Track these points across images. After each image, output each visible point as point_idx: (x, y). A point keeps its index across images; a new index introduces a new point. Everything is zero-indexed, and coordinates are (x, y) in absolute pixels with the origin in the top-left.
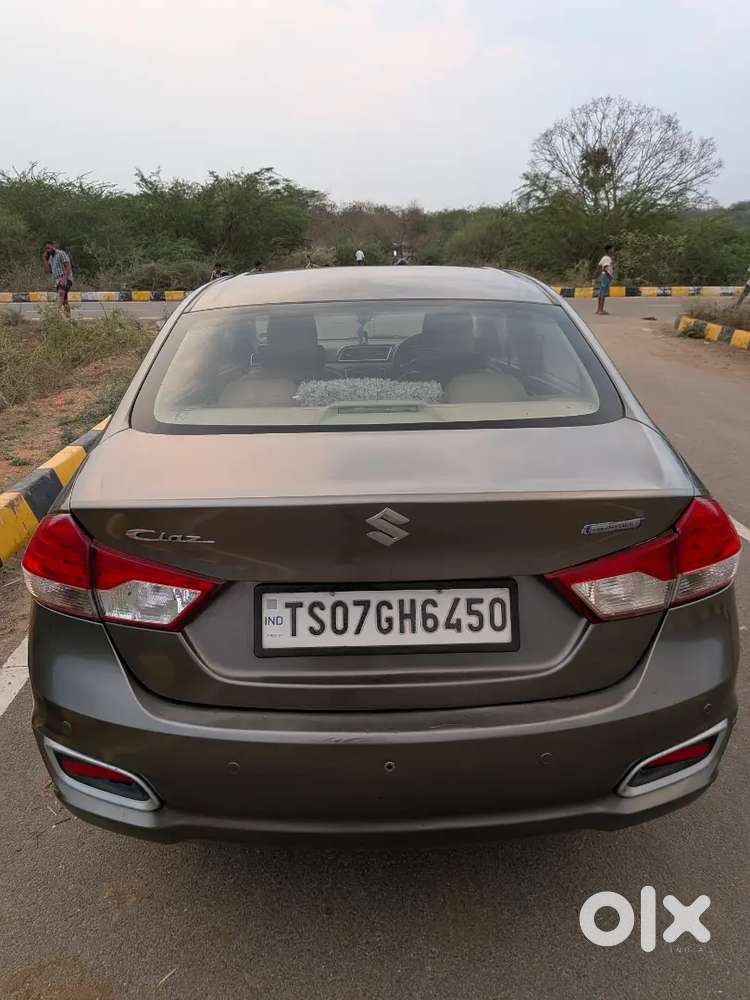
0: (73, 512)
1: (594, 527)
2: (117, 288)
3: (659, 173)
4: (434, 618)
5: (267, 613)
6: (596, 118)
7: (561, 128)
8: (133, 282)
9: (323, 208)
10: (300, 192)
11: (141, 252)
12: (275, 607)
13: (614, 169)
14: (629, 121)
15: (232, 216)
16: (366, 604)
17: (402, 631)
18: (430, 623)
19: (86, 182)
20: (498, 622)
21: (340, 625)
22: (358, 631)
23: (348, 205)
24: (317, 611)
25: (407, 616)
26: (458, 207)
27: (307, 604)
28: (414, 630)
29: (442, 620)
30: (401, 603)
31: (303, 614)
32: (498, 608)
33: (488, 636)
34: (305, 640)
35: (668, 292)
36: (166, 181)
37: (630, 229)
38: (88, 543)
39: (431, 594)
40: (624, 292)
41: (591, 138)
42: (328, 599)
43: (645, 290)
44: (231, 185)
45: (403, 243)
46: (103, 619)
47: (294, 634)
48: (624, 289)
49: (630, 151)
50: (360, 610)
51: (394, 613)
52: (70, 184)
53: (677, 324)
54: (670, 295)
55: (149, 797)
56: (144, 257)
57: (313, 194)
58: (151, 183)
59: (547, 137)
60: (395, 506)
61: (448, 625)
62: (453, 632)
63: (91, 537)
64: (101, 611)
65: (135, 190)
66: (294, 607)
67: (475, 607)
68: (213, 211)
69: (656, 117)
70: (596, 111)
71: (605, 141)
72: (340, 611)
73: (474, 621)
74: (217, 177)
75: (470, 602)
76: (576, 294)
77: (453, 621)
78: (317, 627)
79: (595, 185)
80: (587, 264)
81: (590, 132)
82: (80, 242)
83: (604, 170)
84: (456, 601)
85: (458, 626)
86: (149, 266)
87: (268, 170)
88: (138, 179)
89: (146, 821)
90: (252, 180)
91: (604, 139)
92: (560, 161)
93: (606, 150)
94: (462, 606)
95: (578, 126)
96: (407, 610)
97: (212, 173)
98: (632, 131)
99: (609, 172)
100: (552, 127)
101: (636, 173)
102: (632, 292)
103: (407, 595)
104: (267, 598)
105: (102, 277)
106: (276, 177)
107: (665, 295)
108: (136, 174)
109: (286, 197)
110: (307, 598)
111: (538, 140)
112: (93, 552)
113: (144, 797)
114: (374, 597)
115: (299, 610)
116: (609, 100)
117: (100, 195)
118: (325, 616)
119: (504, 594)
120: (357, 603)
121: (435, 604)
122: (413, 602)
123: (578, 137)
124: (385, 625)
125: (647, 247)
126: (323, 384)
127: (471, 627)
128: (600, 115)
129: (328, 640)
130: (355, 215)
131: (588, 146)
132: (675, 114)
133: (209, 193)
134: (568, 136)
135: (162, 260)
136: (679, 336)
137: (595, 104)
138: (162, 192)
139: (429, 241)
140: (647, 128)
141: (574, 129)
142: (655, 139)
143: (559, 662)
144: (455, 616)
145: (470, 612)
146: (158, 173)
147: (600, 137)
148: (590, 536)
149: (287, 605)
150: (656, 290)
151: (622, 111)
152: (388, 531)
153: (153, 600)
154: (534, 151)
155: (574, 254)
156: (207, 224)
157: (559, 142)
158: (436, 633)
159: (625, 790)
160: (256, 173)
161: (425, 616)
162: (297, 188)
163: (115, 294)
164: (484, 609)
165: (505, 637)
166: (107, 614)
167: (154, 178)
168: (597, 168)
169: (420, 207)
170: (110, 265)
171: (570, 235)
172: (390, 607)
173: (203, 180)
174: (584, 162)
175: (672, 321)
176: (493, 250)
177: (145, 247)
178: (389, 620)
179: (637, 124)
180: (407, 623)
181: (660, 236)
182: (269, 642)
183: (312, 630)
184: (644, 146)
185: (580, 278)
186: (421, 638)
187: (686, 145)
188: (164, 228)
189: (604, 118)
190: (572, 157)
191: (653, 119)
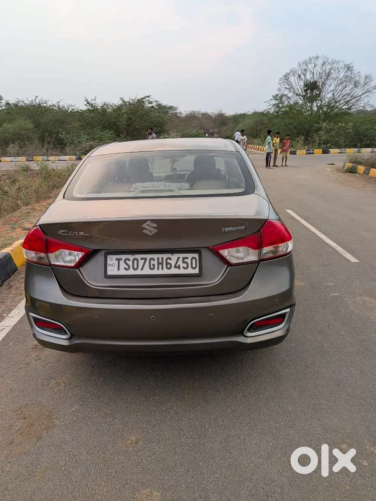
0: (40, 225)
1: (226, 229)
2: (75, 154)
3: (344, 92)
4: (170, 264)
5: (109, 262)
6: (311, 66)
7: (293, 72)
8: (82, 151)
9: (176, 114)
10: (164, 107)
11: (86, 137)
12: (112, 260)
13: (320, 92)
14: (328, 67)
15: (130, 119)
16: (145, 259)
17: (158, 269)
18: (169, 266)
19: (61, 104)
20: (194, 266)
21: (135, 267)
22: (142, 269)
23: (188, 113)
24: (127, 262)
25: (160, 263)
26: (242, 112)
27: (123, 259)
28: (162, 269)
29: (173, 265)
30: (158, 258)
31: (122, 262)
32: (194, 260)
33: (190, 271)
34: (123, 272)
35: (344, 151)
36: (99, 103)
37: (324, 121)
38: (45, 236)
39: (169, 255)
40: (321, 152)
41: (309, 76)
42: (131, 257)
43: (332, 151)
44: (130, 104)
45: (215, 130)
46: (51, 265)
47: (119, 270)
48: (321, 150)
49: (328, 82)
50: (143, 261)
51: (156, 263)
52: (53, 105)
53: (344, 167)
54: (345, 153)
55: (67, 333)
56: (88, 139)
57: (171, 108)
58: (92, 104)
59: (286, 77)
60: (152, 221)
61: (175, 267)
62: (177, 269)
63: (46, 234)
64: (50, 262)
65: (84, 108)
66: (119, 260)
67: (186, 260)
68: (121, 117)
69: (342, 65)
70: (311, 63)
71: (316, 78)
72: (135, 262)
73: (185, 265)
74: (123, 100)
75: (184, 258)
76: (297, 153)
77: (177, 265)
78: (127, 267)
79: (312, 99)
80: (303, 138)
81: (308, 73)
82: (58, 133)
83: (316, 92)
84: (179, 258)
85: (179, 267)
86: (90, 143)
87: (148, 97)
88: (86, 103)
89: (66, 343)
90: (141, 102)
91: (315, 76)
92: (293, 88)
93: (316, 82)
94: (181, 260)
95: (302, 70)
96: (160, 261)
97: (121, 98)
98: (329, 72)
99: (318, 93)
100: (289, 72)
101: (332, 93)
102: (325, 152)
103: (160, 256)
104: (109, 257)
105: (68, 149)
106: (151, 100)
107: (342, 153)
108: (85, 100)
109: (157, 109)
110: (124, 257)
111: (282, 79)
112: (47, 240)
113: (66, 333)
114: (148, 256)
115: (121, 261)
117: (67, 111)
118: (130, 263)
119: (196, 256)
120: (142, 259)
121: (171, 259)
122: (162, 258)
123: (302, 76)
124: (152, 267)
125: (333, 130)
126: (142, 184)
127: (184, 267)
128: (313, 65)
129: (131, 272)
130: (192, 117)
131: (307, 80)
132: (351, 63)
133: (119, 108)
134: (297, 76)
135: (96, 141)
136: (344, 172)
137: (311, 59)
138: (97, 108)
139: (227, 129)
140: (337, 71)
141: (300, 72)
142: (341, 76)
143: (217, 280)
144: (178, 264)
145: (184, 262)
146: (95, 99)
147: (313, 76)
148: (226, 233)
149: (116, 259)
150: (338, 150)
151: (324, 63)
152: (150, 230)
153: (68, 258)
154: (279, 84)
155: (297, 133)
156: (118, 123)
157: (293, 79)
158: (171, 269)
159: (246, 333)
160: (142, 98)
161: (167, 264)
162: (163, 105)
163: (74, 157)
164: (189, 261)
165: (196, 271)
166: (52, 263)
167: (93, 102)
168: (312, 90)
169: (224, 112)
170: (72, 144)
171: (294, 124)
172: (154, 260)
173: (118, 102)
174: (305, 88)
175: (341, 165)
176: (258, 132)
177: (89, 134)
178: (154, 265)
179: (332, 69)
180: (160, 266)
181: (340, 124)
182: (109, 273)
183: (125, 268)
184: (336, 79)
185: (299, 145)
186: (166, 272)
187: (358, 79)
188: (98, 126)
189: (315, 67)
190: (299, 86)
191: (340, 66)
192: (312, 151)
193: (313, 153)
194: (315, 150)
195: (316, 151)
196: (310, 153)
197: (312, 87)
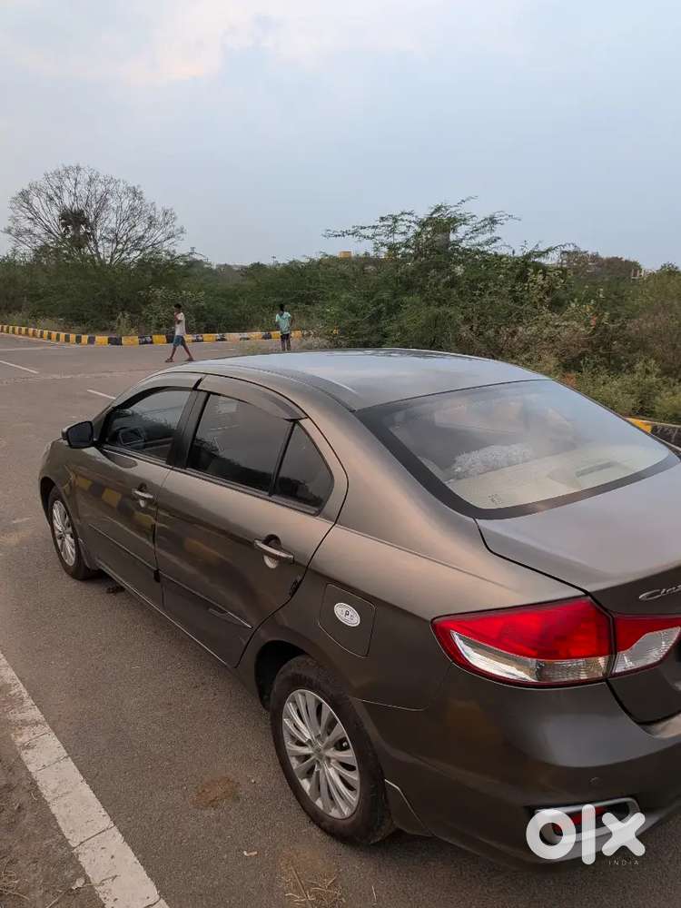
6: (69, 183)
7: (36, 189)
13: (93, 230)
14: (101, 189)
35: (200, 338)
41: (68, 201)
48: (164, 336)
49: (105, 214)
54: (203, 341)
59: (24, 196)
69: (122, 187)
70: (68, 177)
71: (81, 206)
76: (124, 342)
80: (127, 315)
81: (66, 194)
83: (83, 229)
91: (79, 202)
93: (83, 211)
95: (53, 189)
98: (104, 197)
99: (88, 232)
100: (27, 187)
107: (198, 341)
111: (16, 199)
116: (78, 169)
123: (55, 198)
128: (73, 181)
131: (65, 206)
132: (139, 186)
134: (45, 197)
137: (66, 171)
140: (117, 196)
141: (50, 191)
142: (125, 206)
147: (76, 200)
151: (91, 181)
154: (12, 208)
168: (76, 228)
174: (63, 221)
179: (107, 192)
184: (117, 211)
185: (124, 328)
187: (152, 213)
189: (76, 184)
190: (51, 215)
191: (120, 189)
192: (149, 339)
193: (151, 342)
194: (154, 336)
195: (156, 338)
196: (146, 342)
197: (73, 218)
